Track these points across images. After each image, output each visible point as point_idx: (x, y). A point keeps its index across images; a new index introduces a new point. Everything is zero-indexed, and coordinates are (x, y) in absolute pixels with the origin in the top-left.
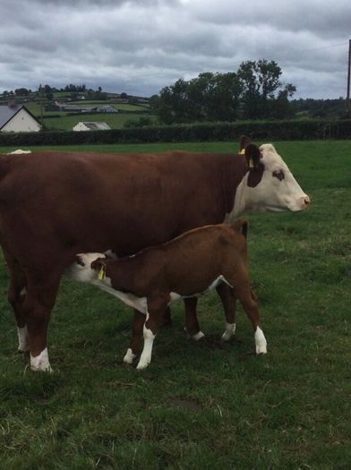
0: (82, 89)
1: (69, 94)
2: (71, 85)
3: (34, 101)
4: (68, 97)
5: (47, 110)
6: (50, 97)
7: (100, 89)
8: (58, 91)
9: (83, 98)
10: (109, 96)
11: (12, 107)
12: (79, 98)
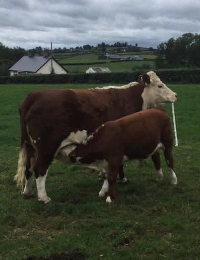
0: (125, 45)
1: (116, 48)
2: (118, 43)
3: (93, 53)
4: (115, 50)
5: (99, 59)
6: (104, 50)
7: (136, 44)
8: (110, 46)
9: (125, 51)
10: (141, 49)
11: (46, 57)
12: (122, 50)
